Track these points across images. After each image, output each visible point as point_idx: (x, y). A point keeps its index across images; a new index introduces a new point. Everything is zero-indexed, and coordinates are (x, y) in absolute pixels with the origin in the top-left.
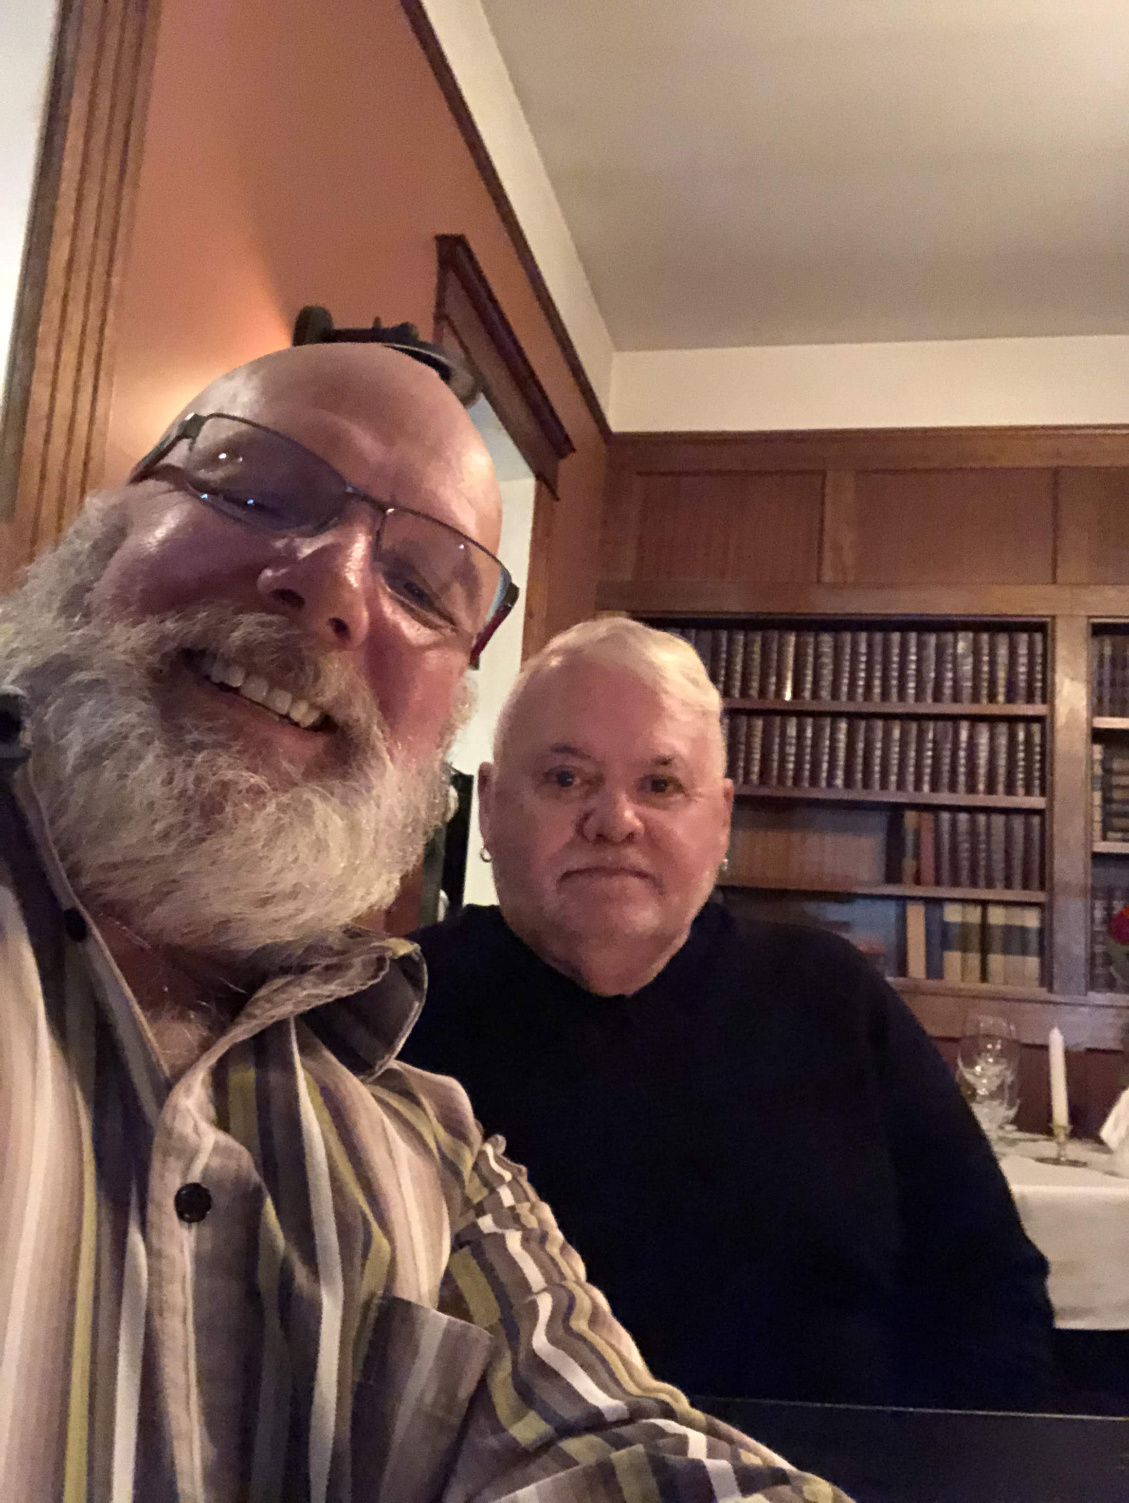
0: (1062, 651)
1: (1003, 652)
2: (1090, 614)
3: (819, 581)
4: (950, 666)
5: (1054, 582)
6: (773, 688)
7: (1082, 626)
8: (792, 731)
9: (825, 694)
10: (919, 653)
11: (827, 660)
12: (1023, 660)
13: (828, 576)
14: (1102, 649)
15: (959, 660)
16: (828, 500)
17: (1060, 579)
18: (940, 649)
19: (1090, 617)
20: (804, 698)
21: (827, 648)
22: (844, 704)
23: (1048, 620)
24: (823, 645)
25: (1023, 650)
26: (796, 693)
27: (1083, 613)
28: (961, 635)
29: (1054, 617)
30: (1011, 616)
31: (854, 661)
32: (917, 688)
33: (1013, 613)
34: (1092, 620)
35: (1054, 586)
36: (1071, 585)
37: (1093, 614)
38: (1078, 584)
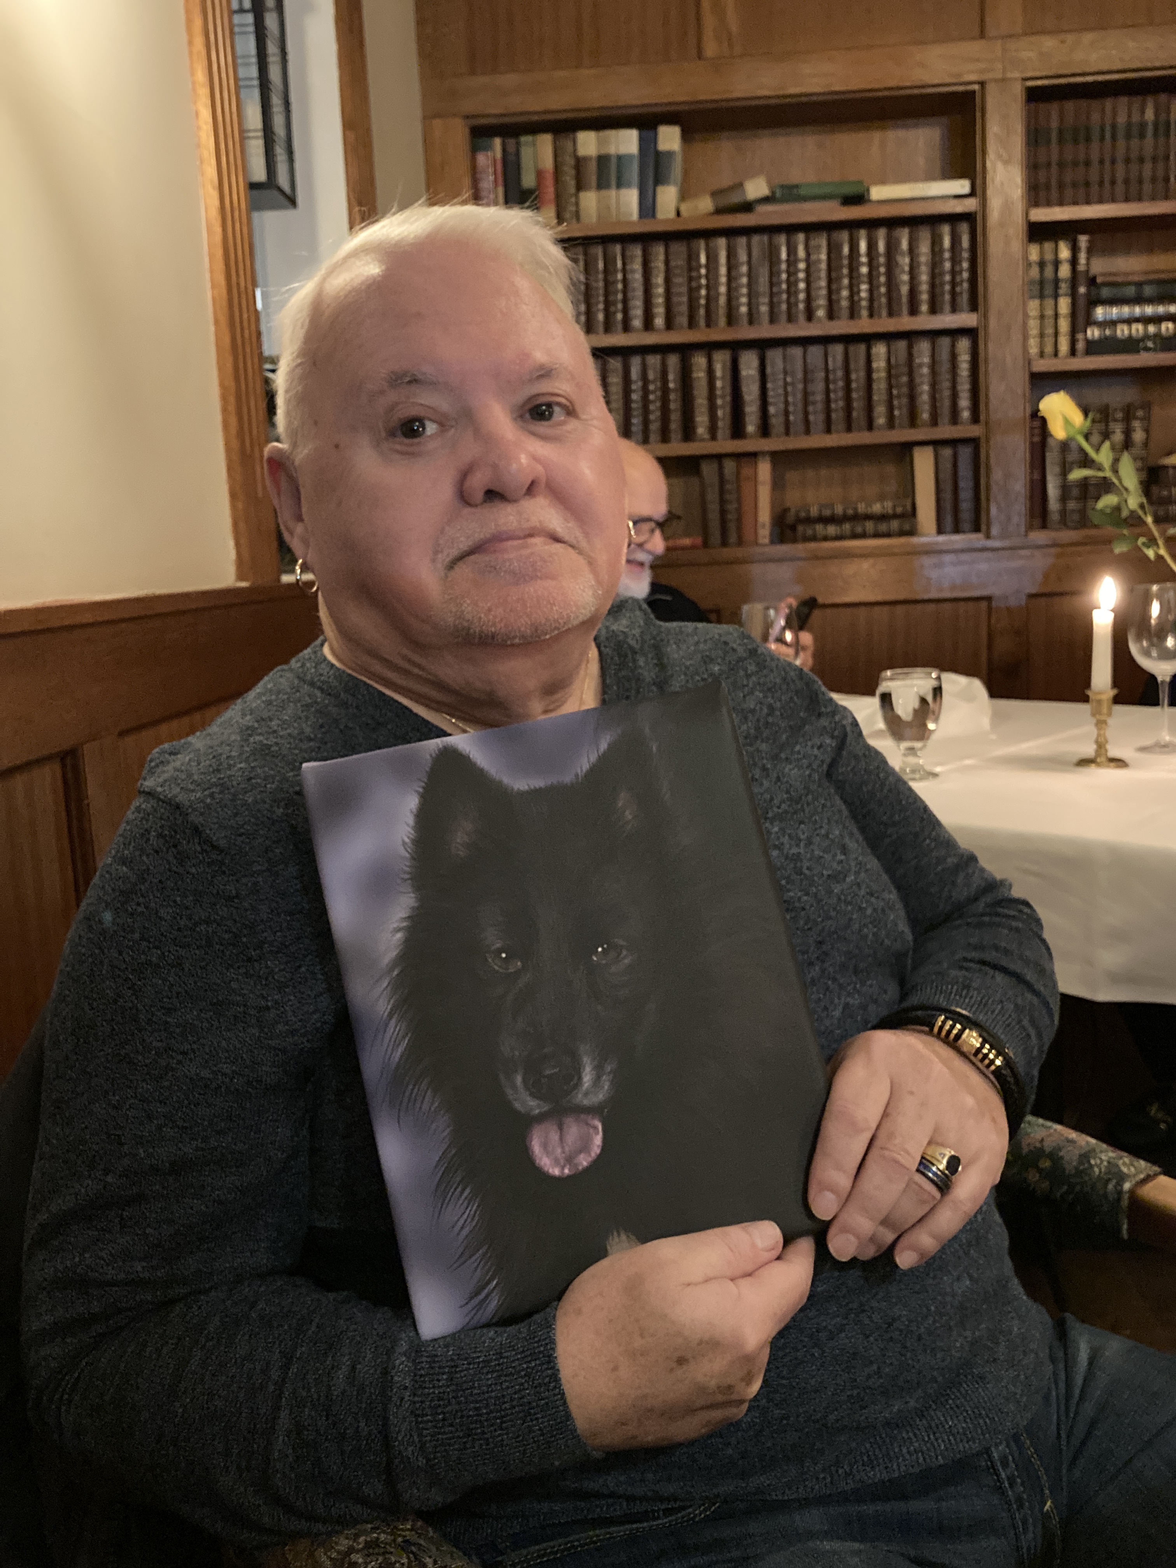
0: (994, 128)
2: (1025, 76)
3: (699, 56)
5: (982, 35)
7: (1018, 90)
13: (711, 49)
17: (991, 31)
19: (1025, 80)
23: (976, 87)
27: (1017, 75)
29: (982, 84)
30: (934, 86)
33: (936, 81)
34: (1030, 83)
35: (983, 42)
36: (1003, 37)
37: (1030, 74)
38: (1010, 36)
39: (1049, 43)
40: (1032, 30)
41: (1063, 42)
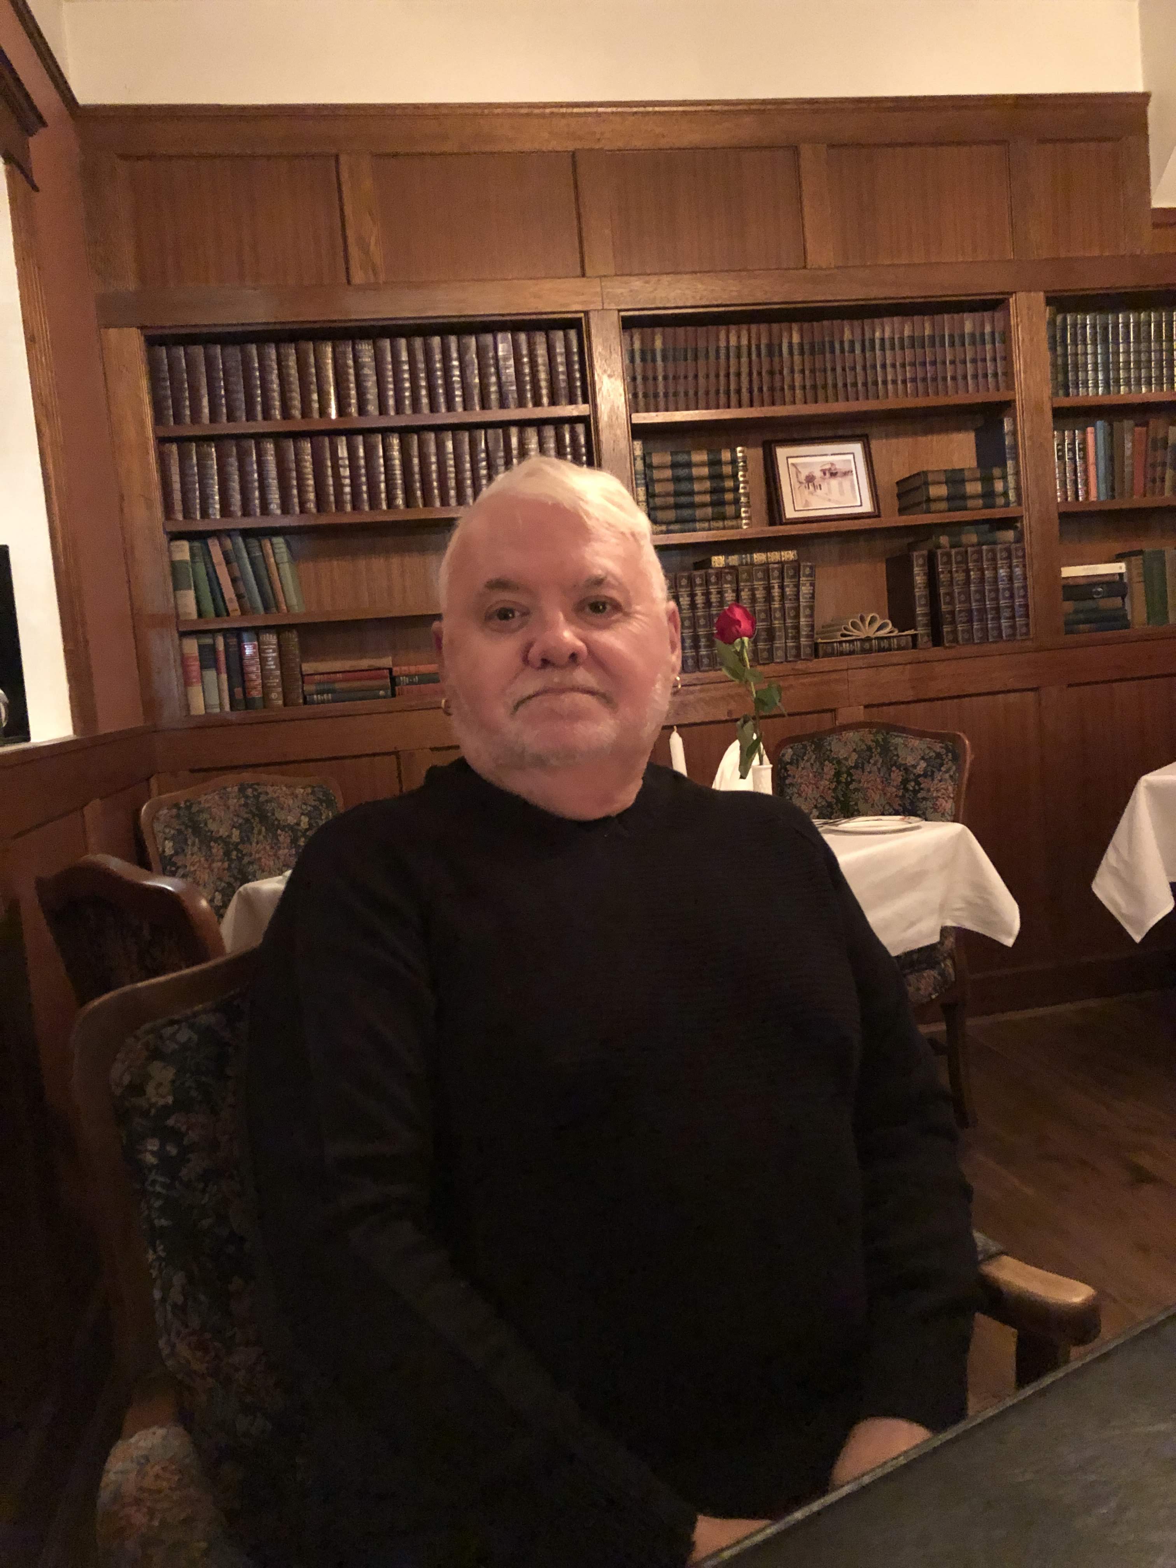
0: (598, 349)
1: (541, 351)
2: (619, 308)
3: (349, 282)
4: (493, 370)
5: (583, 275)
6: (316, 406)
7: (614, 319)
8: (343, 452)
9: (372, 408)
10: (461, 359)
11: (369, 372)
12: (560, 359)
13: (358, 277)
14: (632, 344)
15: (501, 363)
16: (345, 189)
17: (589, 272)
18: (481, 352)
19: (619, 311)
20: (350, 414)
21: (367, 358)
22: (392, 419)
23: (582, 315)
24: (362, 354)
25: (560, 349)
26: (342, 410)
27: (613, 307)
28: (500, 336)
29: (586, 313)
30: (546, 313)
31: (397, 372)
32: (464, 396)
33: (547, 310)
34: (623, 314)
35: (585, 279)
36: (600, 277)
37: (623, 307)
38: (605, 276)
39: (636, 283)
40: (623, 273)
41: (647, 282)
